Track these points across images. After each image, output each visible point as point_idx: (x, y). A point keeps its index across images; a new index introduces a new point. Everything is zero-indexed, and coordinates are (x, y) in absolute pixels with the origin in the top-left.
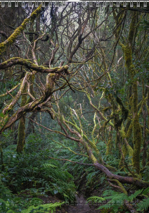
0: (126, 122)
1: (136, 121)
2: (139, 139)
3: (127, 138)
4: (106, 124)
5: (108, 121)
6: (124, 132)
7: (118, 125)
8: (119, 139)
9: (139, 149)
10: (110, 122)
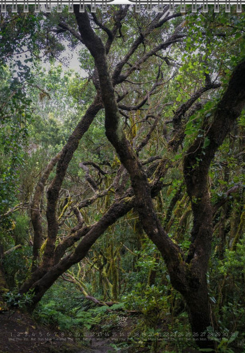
0: (107, 265)
1: (113, 264)
2: (116, 277)
3: (108, 278)
4: (91, 268)
5: (93, 266)
6: (105, 273)
7: (101, 268)
8: (102, 278)
9: (116, 284)
10: (95, 266)
